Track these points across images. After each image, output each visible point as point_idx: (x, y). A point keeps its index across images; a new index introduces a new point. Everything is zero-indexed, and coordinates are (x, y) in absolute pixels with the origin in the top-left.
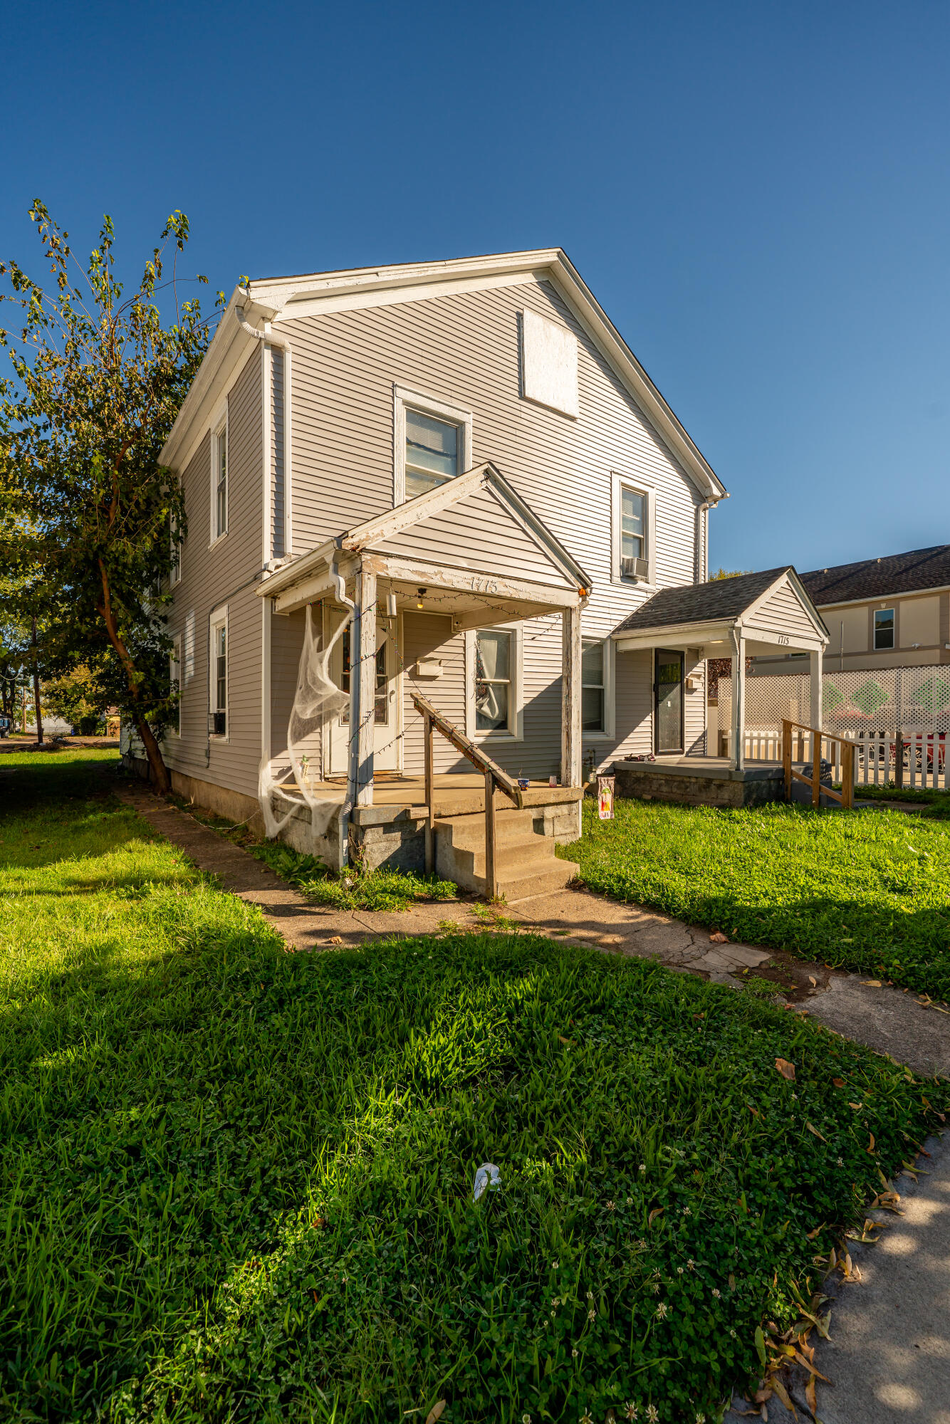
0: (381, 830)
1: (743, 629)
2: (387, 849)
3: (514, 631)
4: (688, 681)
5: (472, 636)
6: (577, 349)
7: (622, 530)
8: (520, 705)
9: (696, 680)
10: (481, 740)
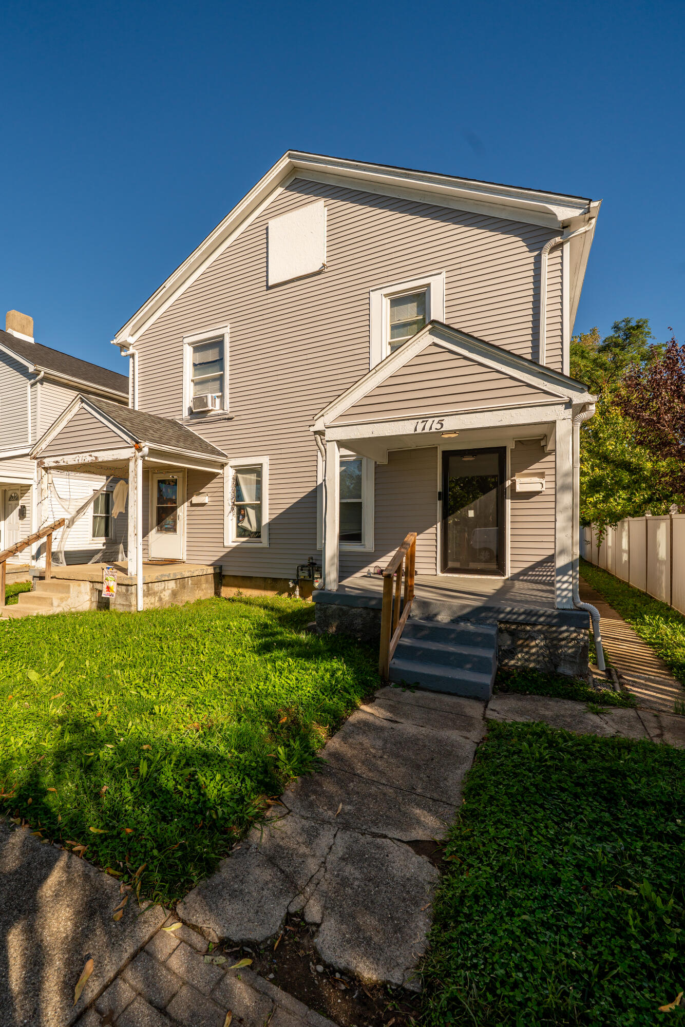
3: (261, 464)
4: (514, 484)
5: (229, 473)
6: (326, 209)
7: (389, 340)
8: (266, 520)
9: (536, 479)
10: (235, 544)
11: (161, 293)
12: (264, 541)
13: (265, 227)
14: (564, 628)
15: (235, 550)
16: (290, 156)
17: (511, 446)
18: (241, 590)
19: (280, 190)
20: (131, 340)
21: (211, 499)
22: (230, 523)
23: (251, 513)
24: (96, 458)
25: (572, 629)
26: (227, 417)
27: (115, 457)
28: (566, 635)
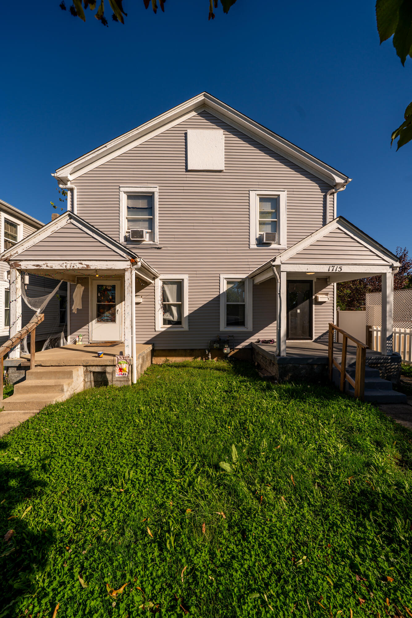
0: (16, 369)
1: (282, 266)
2: (18, 377)
3: (183, 280)
4: (316, 297)
5: (158, 283)
6: (224, 136)
7: (259, 219)
8: (186, 313)
9: (324, 296)
10: (164, 329)
11: (102, 150)
12: (185, 326)
13: (184, 132)
14: (393, 364)
15: (163, 333)
16: (205, 95)
17: (315, 280)
18: (168, 358)
19: (194, 113)
20: (71, 178)
21: (144, 300)
22: (160, 316)
23: (174, 309)
24: (88, 266)
25: (396, 363)
26: (157, 246)
27: (109, 267)
28: (394, 366)
